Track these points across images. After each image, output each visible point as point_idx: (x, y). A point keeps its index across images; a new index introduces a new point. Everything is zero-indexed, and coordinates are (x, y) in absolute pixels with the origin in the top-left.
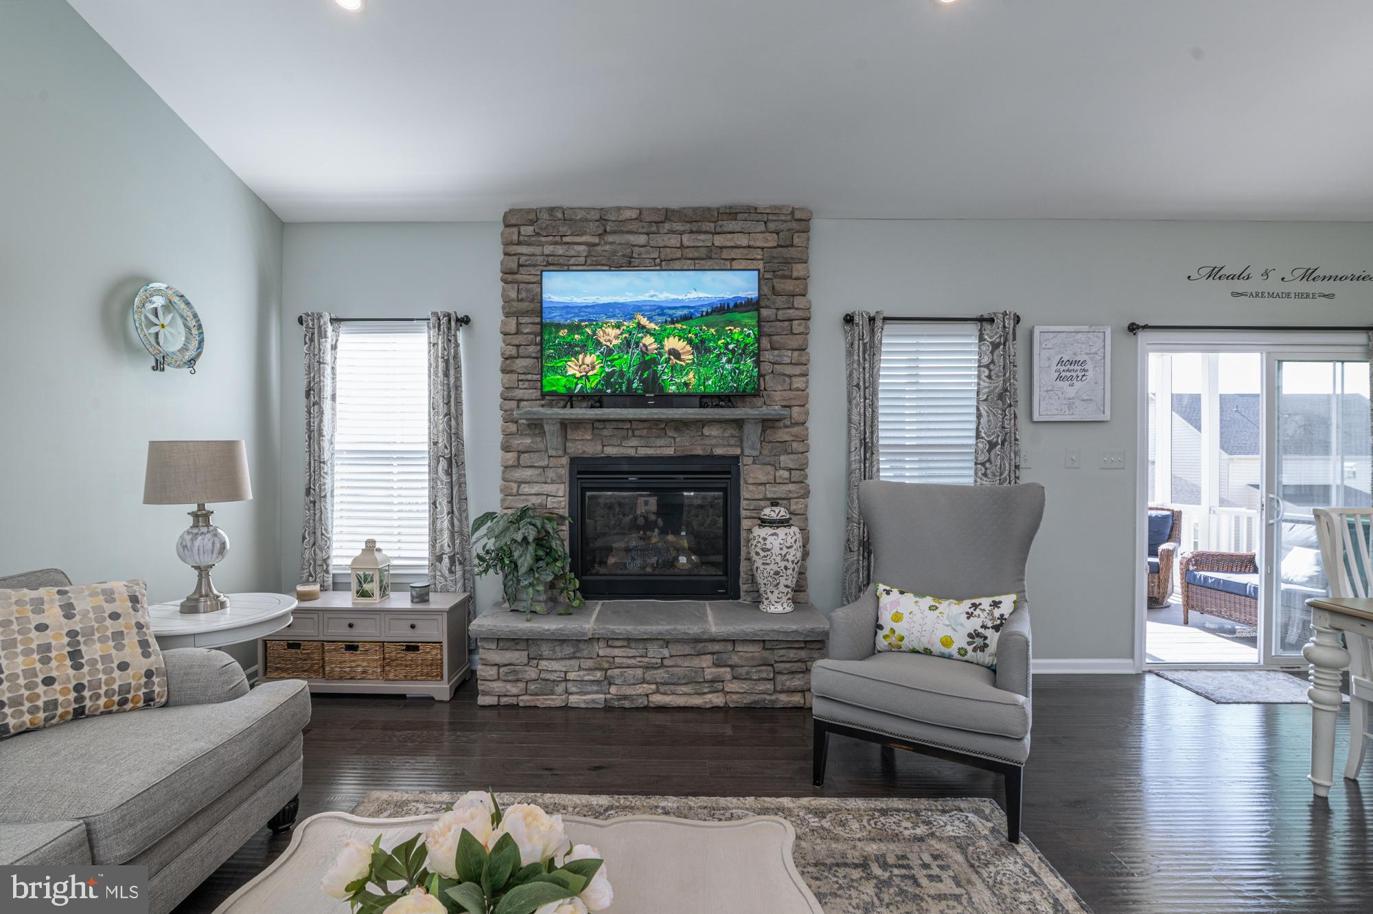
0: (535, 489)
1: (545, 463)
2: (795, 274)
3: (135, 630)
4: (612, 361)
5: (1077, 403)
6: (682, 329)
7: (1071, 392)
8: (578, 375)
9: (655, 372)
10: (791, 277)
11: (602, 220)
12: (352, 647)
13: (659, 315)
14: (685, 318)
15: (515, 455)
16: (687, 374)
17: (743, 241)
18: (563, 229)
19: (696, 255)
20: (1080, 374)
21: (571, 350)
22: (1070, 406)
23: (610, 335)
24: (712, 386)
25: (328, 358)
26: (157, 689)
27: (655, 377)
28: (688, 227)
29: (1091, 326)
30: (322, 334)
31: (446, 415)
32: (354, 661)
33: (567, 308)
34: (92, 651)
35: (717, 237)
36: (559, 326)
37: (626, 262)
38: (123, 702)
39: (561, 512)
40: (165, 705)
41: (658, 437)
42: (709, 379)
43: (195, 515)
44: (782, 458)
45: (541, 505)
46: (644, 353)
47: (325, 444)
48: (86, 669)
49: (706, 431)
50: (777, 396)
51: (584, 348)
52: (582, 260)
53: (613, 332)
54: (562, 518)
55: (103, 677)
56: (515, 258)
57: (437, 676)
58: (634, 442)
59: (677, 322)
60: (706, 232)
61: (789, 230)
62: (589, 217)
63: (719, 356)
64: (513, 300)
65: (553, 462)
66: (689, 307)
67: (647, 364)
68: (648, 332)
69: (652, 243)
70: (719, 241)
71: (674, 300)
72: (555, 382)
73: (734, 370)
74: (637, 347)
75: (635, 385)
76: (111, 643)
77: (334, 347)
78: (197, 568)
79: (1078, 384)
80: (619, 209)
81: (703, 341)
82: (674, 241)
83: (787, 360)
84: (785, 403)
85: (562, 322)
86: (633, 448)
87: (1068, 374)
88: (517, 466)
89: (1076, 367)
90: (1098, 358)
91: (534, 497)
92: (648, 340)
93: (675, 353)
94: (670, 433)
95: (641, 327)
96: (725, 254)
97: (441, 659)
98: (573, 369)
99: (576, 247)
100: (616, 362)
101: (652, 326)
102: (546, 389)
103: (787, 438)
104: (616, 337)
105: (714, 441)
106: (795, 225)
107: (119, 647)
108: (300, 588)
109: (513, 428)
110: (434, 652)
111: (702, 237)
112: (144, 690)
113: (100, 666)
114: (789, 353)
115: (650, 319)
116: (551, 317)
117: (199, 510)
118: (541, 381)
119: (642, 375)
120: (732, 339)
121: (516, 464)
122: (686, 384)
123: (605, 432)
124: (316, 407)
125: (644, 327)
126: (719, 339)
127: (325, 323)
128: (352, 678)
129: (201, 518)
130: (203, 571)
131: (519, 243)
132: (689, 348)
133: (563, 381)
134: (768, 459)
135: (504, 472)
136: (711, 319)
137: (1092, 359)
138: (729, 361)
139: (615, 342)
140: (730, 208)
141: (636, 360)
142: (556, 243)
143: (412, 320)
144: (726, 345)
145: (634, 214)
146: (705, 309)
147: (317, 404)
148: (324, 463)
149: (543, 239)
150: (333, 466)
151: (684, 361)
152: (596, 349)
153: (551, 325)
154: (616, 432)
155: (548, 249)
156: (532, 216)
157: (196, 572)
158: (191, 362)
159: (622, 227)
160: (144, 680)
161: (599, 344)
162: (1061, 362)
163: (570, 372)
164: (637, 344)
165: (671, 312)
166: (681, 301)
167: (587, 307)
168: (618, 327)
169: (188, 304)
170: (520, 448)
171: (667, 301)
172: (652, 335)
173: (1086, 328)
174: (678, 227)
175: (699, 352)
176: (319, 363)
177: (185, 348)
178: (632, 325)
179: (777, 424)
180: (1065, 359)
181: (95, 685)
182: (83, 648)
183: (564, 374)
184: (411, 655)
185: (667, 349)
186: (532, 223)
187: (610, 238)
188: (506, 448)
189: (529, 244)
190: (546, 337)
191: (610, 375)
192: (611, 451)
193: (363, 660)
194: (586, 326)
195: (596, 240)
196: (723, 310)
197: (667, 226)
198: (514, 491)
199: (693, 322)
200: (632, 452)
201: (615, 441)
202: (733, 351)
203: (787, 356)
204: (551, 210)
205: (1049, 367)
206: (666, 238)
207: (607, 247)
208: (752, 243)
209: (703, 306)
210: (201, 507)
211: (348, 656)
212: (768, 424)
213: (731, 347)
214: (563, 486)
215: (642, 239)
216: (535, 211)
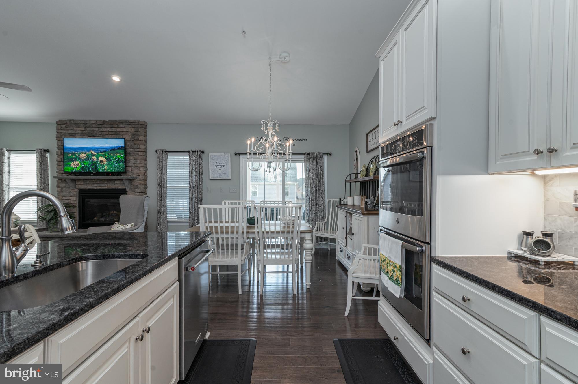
0: (67, 198)
1: (70, 191)
2: (139, 139)
4: (84, 163)
5: (222, 174)
6: (103, 155)
7: (220, 171)
8: (74, 167)
9: (96, 166)
10: (138, 140)
11: (85, 124)
13: (97, 150)
14: (104, 152)
15: (61, 189)
16: (105, 167)
17: (125, 130)
18: (73, 126)
19: (112, 133)
20: (222, 167)
21: (72, 160)
22: (220, 175)
23: (83, 156)
24: (111, 170)
25: (6, 160)
27: (96, 167)
28: (109, 126)
29: (225, 153)
30: (4, 154)
31: (40, 177)
33: (71, 149)
35: (118, 129)
36: (69, 153)
37: (92, 135)
39: (74, 205)
41: (103, 184)
42: (111, 168)
44: (137, 189)
45: (69, 202)
46: (93, 161)
49: (116, 182)
50: (135, 172)
51: (76, 160)
52: (79, 135)
53: (84, 155)
54: (75, 207)
56: (60, 134)
58: (95, 185)
59: (102, 152)
60: (115, 127)
61: (138, 127)
62: (81, 123)
63: (114, 162)
64: (60, 146)
65: (72, 191)
66: (105, 149)
67: (94, 164)
68: (94, 155)
69: (100, 130)
70: (118, 130)
71: (101, 147)
72: (68, 169)
73: (118, 166)
74: (91, 159)
75: (90, 170)
77: (9, 158)
79: (222, 169)
80: (90, 121)
81: (109, 158)
82: (106, 130)
83: (138, 163)
84: (137, 174)
85: (69, 152)
86: (95, 187)
87: (219, 167)
88: (61, 192)
89: (221, 165)
90: (227, 162)
91: (67, 200)
92: (94, 157)
93: (102, 161)
94: (106, 183)
95: (92, 154)
96: (121, 133)
98: (72, 165)
99: (78, 131)
100: (85, 163)
101: (95, 153)
102: (66, 170)
103: (138, 184)
104: (85, 157)
105: (118, 185)
106: (139, 126)
109: (60, 181)
111: (113, 129)
114: (138, 161)
115: (94, 152)
116: (66, 151)
118: (64, 168)
119: (92, 167)
120: (117, 157)
121: (61, 191)
122: (105, 169)
123: (87, 182)
125: (93, 154)
126: (114, 157)
127: (4, 151)
131: (61, 130)
132: (105, 160)
133: (70, 168)
134: (133, 190)
135: (58, 193)
136: (111, 152)
137: (226, 162)
138: (117, 163)
139: (85, 158)
140: (121, 121)
141: (91, 163)
142: (72, 130)
143: (31, 150)
144: (116, 159)
145: (94, 122)
146: (109, 149)
149: (68, 129)
151: (104, 163)
152: (79, 160)
153: (67, 153)
154: (90, 182)
155: (70, 131)
156: (65, 122)
159: (91, 126)
161: (80, 158)
162: (217, 163)
163: (72, 166)
164: (91, 158)
165: (100, 150)
166: (103, 147)
167: (76, 148)
168: (85, 154)
170: (62, 187)
171: (99, 147)
172: (95, 156)
173: (223, 154)
174: (106, 126)
175: (108, 161)
176: (3, 163)
178: (89, 153)
179: (135, 180)
180: (218, 162)
183: (70, 166)
185: (99, 160)
186: (65, 124)
187: (88, 129)
188: (58, 186)
189: (65, 130)
190: (65, 156)
191: (83, 167)
192: (89, 188)
194: (76, 153)
195: (84, 129)
196: (114, 149)
197: (103, 125)
198: (61, 199)
199: (106, 153)
200: (95, 188)
201: (90, 185)
202: (118, 161)
203: (138, 162)
204: (70, 121)
205: (214, 165)
206: (103, 129)
207: (87, 131)
208: (128, 131)
209: (109, 148)
212: (131, 180)
213: (117, 159)
214: (75, 197)
215: (97, 129)
216: (66, 120)
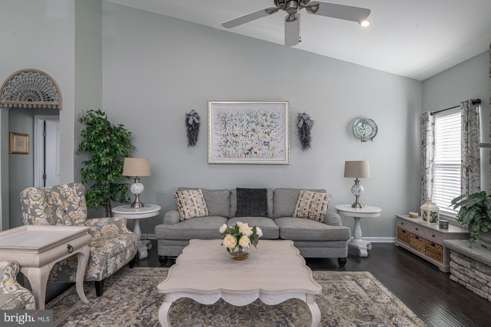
3: (322, 204)
12: (417, 238)
25: (430, 128)
26: (321, 218)
30: (427, 120)
32: (417, 243)
34: (313, 206)
38: (315, 218)
40: (323, 222)
43: (356, 181)
47: (427, 162)
48: (311, 209)
55: (313, 212)
57: (440, 260)
76: (316, 205)
77: (433, 124)
78: (356, 196)
97: (443, 253)
107: (317, 207)
108: (410, 213)
110: (440, 249)
112: (319, 217)
113: (313, 209)
117: (357, 180)
124: (425, 148)
127: (428, 116)
128: (416, 249)
129: (357, 182)
130: (357, 197)
143: (456, 107)
147: (425, 146)
148: (426, 169)
150: (433, 170)
157: (356, 197)
158: (372, 138)
160: (319, 215)
169: (373, 121)
176: (426, 131)
177: (371, 134)
181: (311, 213)
182: (312, 205)
184: (433, 247)
193: (420, 244)
210: (357, 179)
211: (416, 240)
